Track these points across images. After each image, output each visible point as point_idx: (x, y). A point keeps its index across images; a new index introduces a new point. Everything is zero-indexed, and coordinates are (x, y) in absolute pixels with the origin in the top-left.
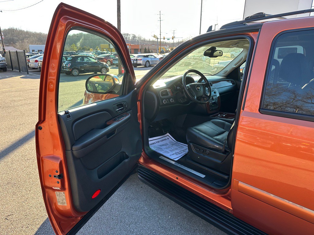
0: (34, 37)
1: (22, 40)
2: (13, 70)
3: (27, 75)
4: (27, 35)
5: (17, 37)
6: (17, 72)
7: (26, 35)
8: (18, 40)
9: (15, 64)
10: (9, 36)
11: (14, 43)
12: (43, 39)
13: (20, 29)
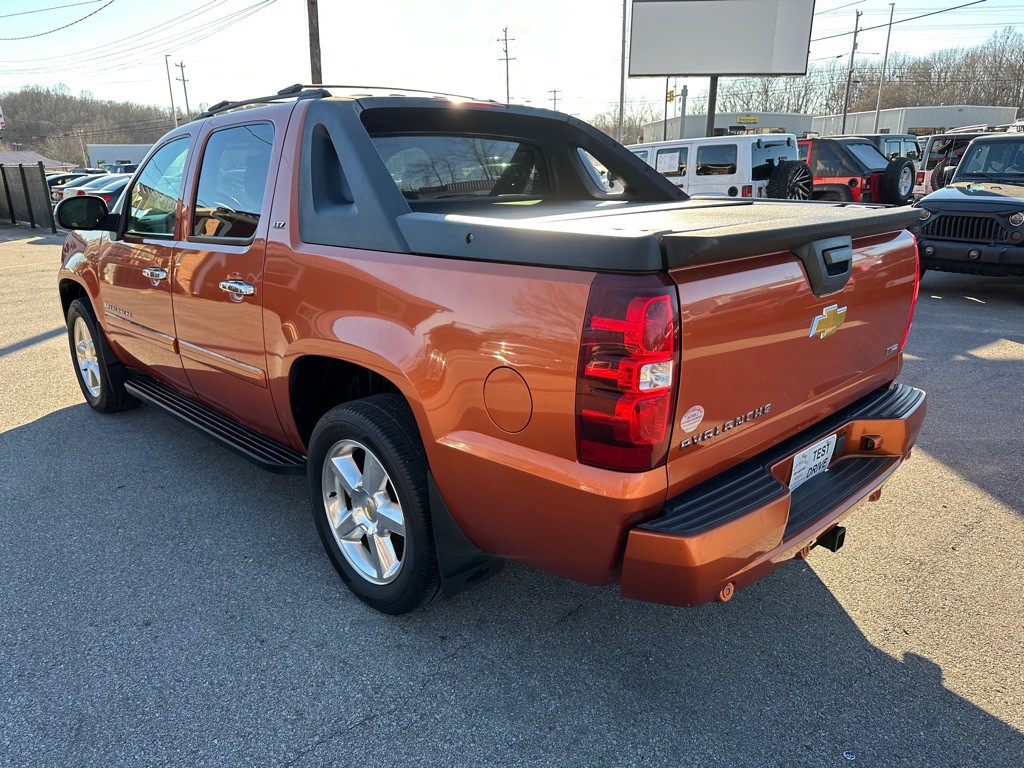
0: (106, 118)
1: (68, 129)
2: (14, 222)
3: (50, 236)
4: (82, 113)
5: (49, 118)
6: (26, 227)
7: (80, 112)
8: (53, 130)
9: (20, 206)
10: (24, 117)
11: (42, 139)
12: (134, 124)
13: (60, 92)
